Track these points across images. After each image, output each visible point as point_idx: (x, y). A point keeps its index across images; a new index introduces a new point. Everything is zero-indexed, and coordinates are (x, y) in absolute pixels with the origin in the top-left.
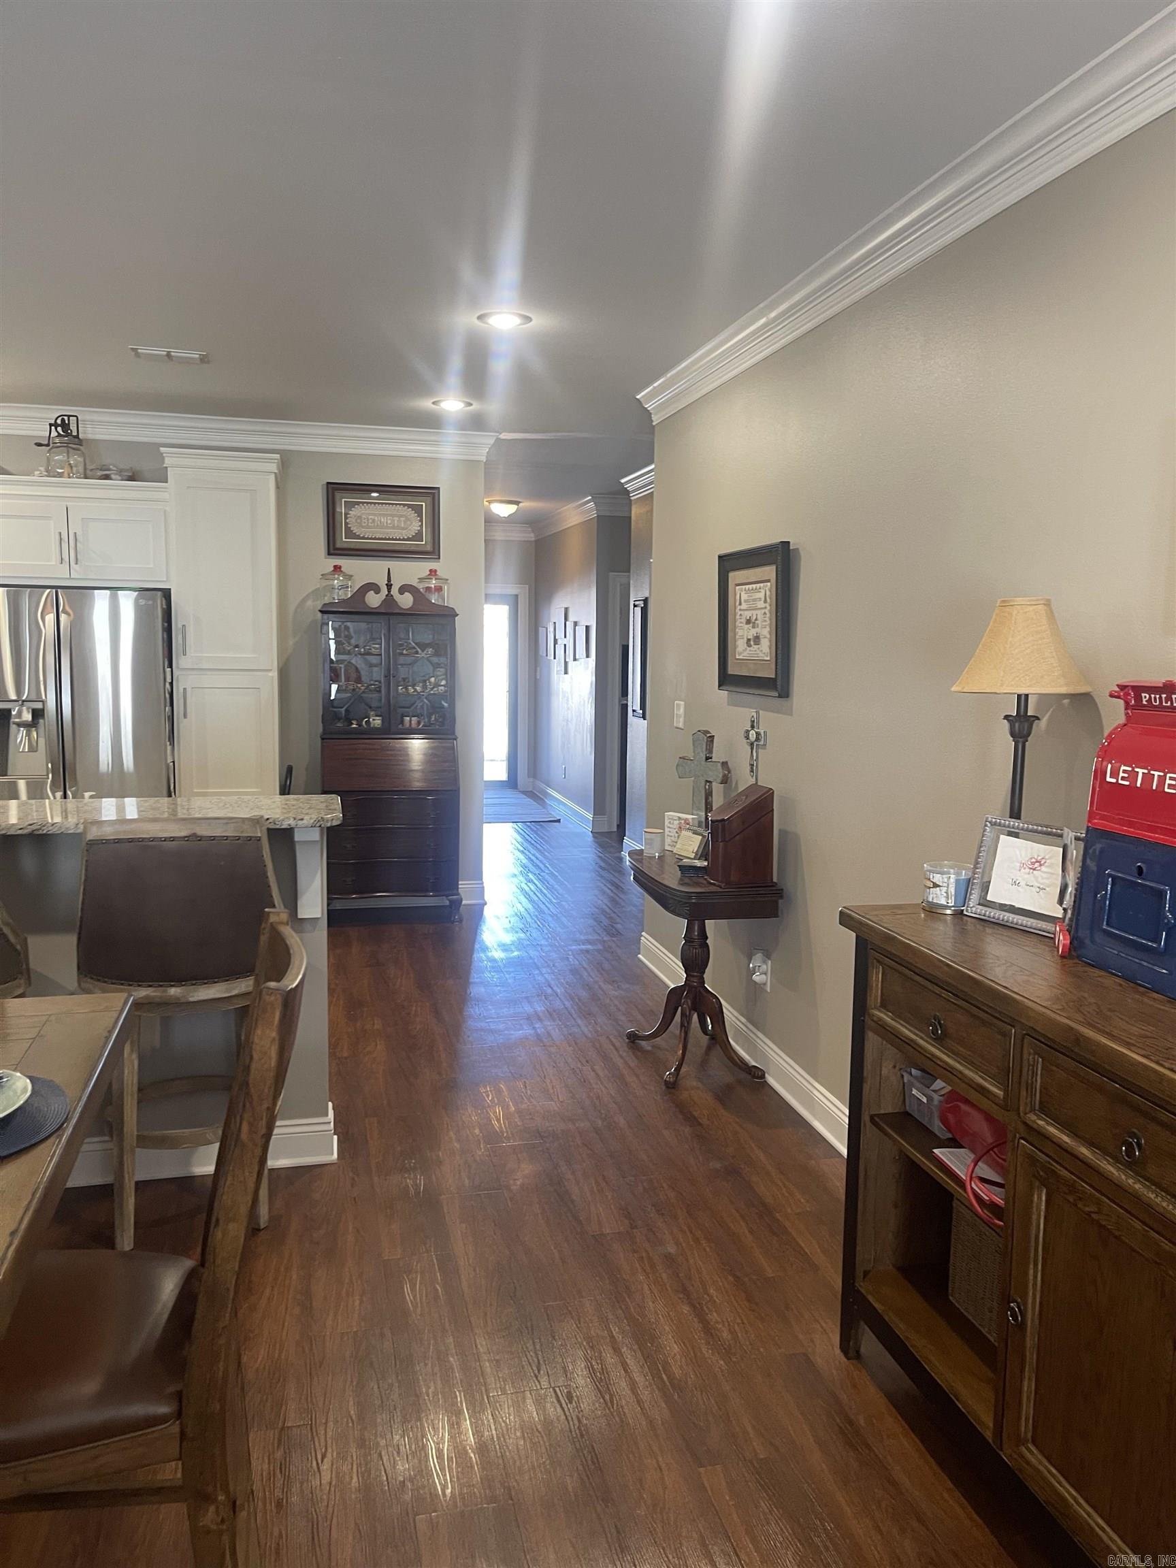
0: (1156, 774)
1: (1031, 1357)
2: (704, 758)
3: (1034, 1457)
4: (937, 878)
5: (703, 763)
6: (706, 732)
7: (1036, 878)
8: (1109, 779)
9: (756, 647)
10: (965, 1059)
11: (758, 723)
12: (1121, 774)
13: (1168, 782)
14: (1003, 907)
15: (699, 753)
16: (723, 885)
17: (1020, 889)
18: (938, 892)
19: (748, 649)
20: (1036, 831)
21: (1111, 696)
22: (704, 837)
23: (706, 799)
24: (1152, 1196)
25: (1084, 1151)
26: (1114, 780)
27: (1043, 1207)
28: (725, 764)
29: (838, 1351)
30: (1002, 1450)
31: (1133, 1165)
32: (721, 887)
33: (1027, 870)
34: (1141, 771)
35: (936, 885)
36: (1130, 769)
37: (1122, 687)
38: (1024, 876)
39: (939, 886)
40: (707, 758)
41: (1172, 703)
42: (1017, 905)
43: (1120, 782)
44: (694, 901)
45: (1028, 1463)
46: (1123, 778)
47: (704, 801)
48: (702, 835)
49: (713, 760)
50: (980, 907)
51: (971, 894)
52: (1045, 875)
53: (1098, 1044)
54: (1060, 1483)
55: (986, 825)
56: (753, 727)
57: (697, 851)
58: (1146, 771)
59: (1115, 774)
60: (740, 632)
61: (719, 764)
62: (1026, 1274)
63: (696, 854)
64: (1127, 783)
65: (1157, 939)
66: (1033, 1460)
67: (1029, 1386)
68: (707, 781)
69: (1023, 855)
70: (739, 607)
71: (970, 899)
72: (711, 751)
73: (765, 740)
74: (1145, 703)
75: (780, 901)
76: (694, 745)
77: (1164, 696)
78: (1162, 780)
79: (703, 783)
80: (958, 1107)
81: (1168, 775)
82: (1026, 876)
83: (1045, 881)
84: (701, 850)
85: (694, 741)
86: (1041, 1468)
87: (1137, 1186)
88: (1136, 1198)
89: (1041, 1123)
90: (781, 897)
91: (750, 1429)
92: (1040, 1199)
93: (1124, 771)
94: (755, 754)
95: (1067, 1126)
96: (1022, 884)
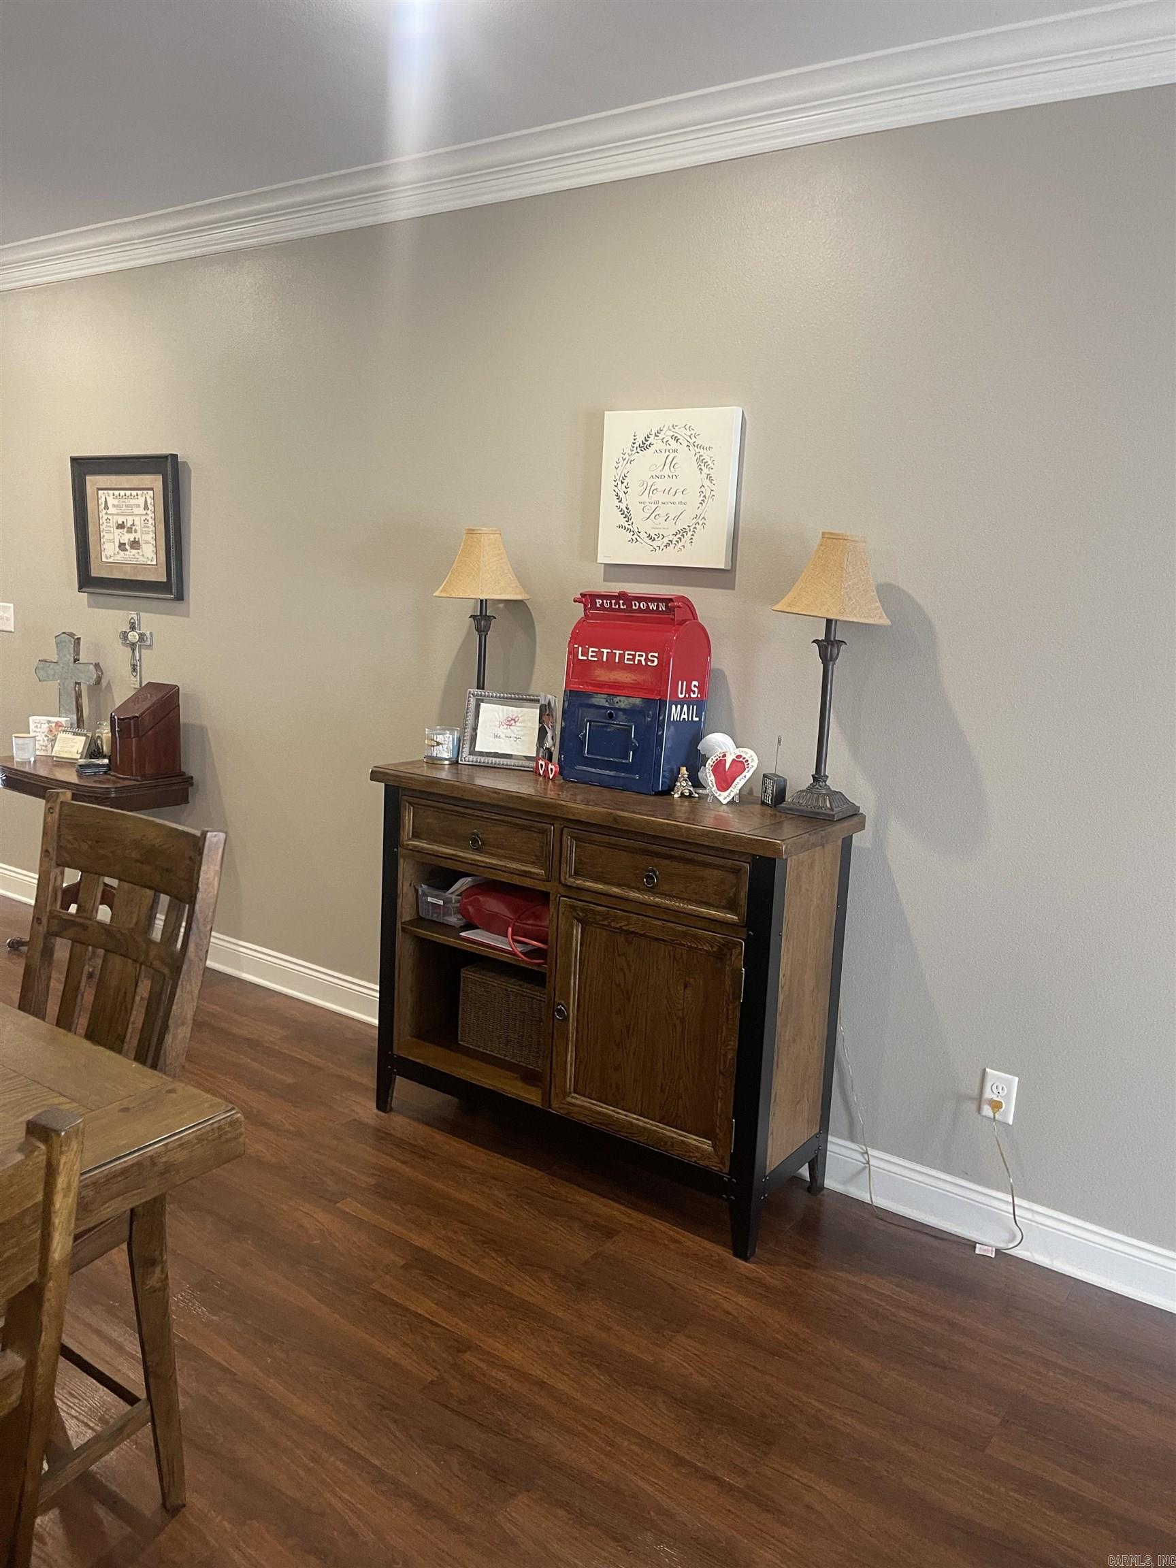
0: (618, 652)
1: (572, 1036)
2: (72, 660)
3: (579, 1100)
4: (440, 738)
5: (72, 664)
6: (71, 635)
7: (513, 731)
8: (580, 657)
9: (134, 551)
10: (505, 857)
11: (139, 624)
12: (590, 654)
13: (627, 657)
14: (489, 754)
15: (65, 656)
16: (139, 778)
17: (501, 740)
18: (441, 749)
19: (122, 553)
20: (511, 698)
21: (575, 601)
22: (87, 737)
23: (77, 702)
24: (668, 902)
25: (615, 890)
26: (585, 658)
27: (579, 937)
28: (97, 666)
29: (376, 1111)
30: (550, 1108)
31: (653, 890)
32: (138, 781)
33: (505, 726)
34: (605, 651)
35: (438, 744)
36: (597, 650)
37: (583, 595)
38: (504, 731)
39: (441, 744)
40: (75, 660)
41: (619, 606)
42: (500, 752)
43: (590, 658)
44: (113, 796)
45: (574, 1105)
46: (592, 656)
47: (74, 703)
48: (85, 735)
49: (80, 661)
50: (471, 757)
51: (463, 748)
52: (518, 729)
53: (633, 819)
54: (602, 1107)
55: (470, 697)
56: (133, 628)
57: (83, 751)
58: (609, 651)
59: (585, 653)
60: (106, 536)
61: (91, 666)
62: (569, 983)
63: (82, 755)
64: (596, 659)
65: (627, 757)
66: (578, 1102)
67: (571, 1056)
68: (76, 683)
69: (501, 716)
70: (104, 512)
71: (462, 752)
72: (78, 654)
73: (152, 640)
74: (598, 606)
75: (190, 789)
76: (57, 647)
77: (613, 601)
78: (622, 656)
79: (73, 685)
80: (478, 899)
81: (627, 653)
82: (506, 731)
83: (520, 732)
84: (85, 751)
85: (57, 644)
86: (586, 1104)
87: (657, 899)
88: (658, 906)
89: (578, 882)
90: (192, 785)
91: (354, 1173)
92: (577, 932)
93: (593, 652)
94: (137, 655)
95: (598, 880)
96: (503, 736)
